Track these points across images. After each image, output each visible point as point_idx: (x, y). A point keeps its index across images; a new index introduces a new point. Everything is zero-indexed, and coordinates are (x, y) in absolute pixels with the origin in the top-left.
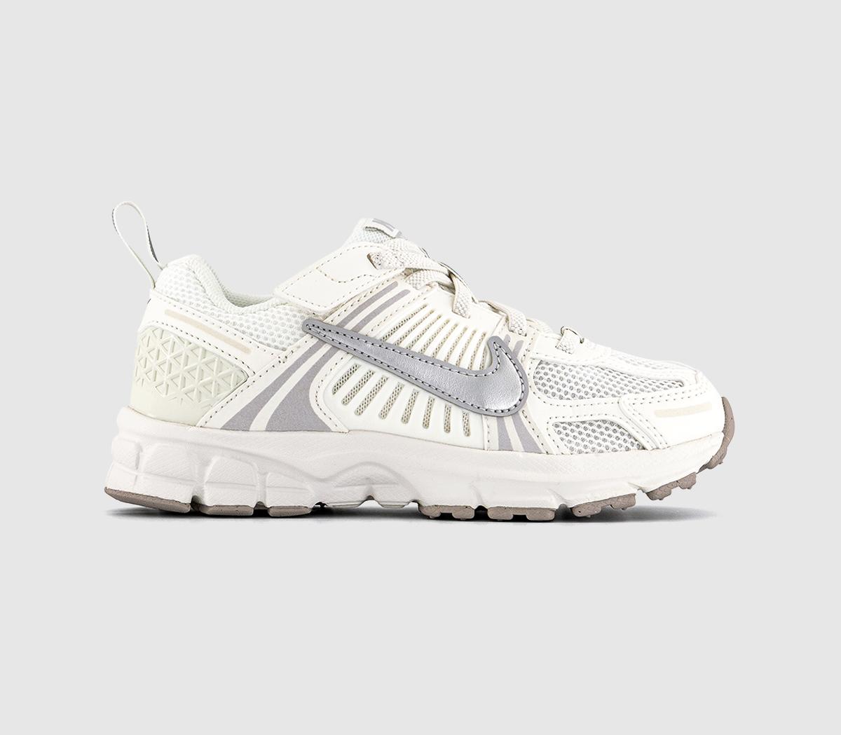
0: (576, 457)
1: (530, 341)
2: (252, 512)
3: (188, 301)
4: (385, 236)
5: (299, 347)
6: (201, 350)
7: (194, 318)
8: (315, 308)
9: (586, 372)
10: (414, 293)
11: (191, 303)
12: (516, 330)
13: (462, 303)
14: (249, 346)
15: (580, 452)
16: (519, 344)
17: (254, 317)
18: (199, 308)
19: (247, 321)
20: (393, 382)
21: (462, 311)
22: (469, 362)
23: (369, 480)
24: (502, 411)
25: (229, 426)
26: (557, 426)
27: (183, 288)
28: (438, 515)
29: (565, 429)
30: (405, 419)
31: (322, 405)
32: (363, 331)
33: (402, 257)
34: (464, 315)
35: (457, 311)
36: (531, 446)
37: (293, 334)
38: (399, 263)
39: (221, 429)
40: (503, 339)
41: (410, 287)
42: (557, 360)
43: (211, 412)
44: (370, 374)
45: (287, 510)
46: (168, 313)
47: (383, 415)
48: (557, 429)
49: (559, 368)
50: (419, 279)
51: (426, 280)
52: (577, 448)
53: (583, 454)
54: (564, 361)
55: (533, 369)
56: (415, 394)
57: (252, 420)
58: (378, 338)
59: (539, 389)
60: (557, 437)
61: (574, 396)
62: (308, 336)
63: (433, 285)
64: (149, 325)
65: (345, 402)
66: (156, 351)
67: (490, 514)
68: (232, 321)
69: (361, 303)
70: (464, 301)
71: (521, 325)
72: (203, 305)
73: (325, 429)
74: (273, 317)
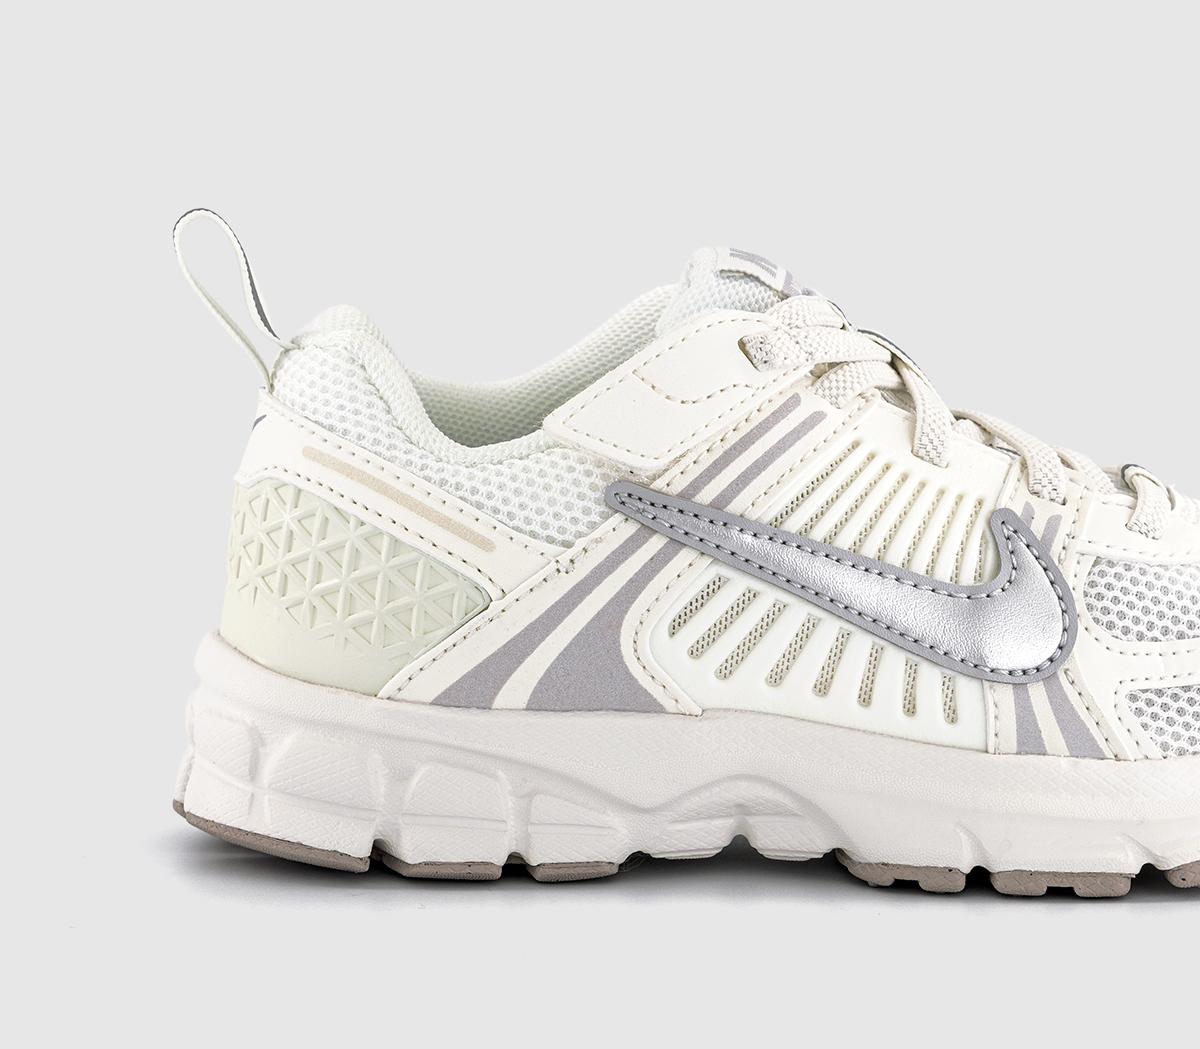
0: (1175, 763)
1: (1073, 515)
2: (499, 873)
3: (354, 431)
4: (762, 288)
5: (598, 541)
6: (386, 540)
7: (369, 469)
8: (633, 461)
9: (1188, 579)
10: (834, 417)
11: (360, 437)
12: (1045, 493)
13: (931, 436)
14: (491, 535)
15: (1181, 752)
16: (1053, 524)
17: (499, 474)
18: (380, 449)
19: (486, 482)
20: (798, 612)
21: (933, 454)
22: (952, 566)
23: (743, 809)
24: (1025, 672)
25: (446, 700)
26: (1133, 698)
27: (341, 401)
28: (889, 883)
29: (1150, 703)
30: (822, 688)
31: (648, 657)
32: (736, 506)
33: (809, 341)
34: (937, 460)
35: (922, 452)
36: (1083, 745)
37: (586, 511)
38: (804, 356)
39: (433, 704)
40: (1019, 514)
41: (824, 405)
42: (1132, 556)
43: (410, 668)
44: (751, 596)
45: (572, 871)
46: (310, 454)
47: (776, 678)
48: (1134, 706)
49: (1135, 573)
50: (842, 384)
51: (856, 385)
52: (1176, 745)
53: (1188, 757)
54: (1146, 558)
55: (1084, 578)
56: (845, 637)
57: (499, 688)
58: (766, 519)
59: (1097, 620)
60: (1135, 722)
61: (1166, 631)
62: (617, 518)
63: (868, 394)
64: (266, 474)
65: (695, 652)
66: (284, 532)
67: (998, 885)
68: (453, 481)
69: (727, 445)
70: (938, 431)
71: (1055, 481)
72: (386, 442)
73: (651, 707)
74: (542, 474)
